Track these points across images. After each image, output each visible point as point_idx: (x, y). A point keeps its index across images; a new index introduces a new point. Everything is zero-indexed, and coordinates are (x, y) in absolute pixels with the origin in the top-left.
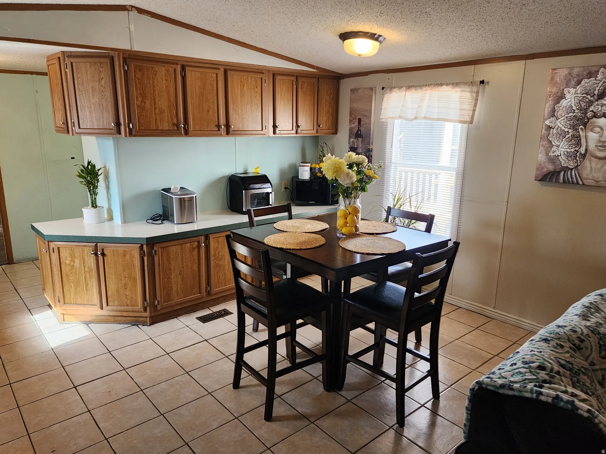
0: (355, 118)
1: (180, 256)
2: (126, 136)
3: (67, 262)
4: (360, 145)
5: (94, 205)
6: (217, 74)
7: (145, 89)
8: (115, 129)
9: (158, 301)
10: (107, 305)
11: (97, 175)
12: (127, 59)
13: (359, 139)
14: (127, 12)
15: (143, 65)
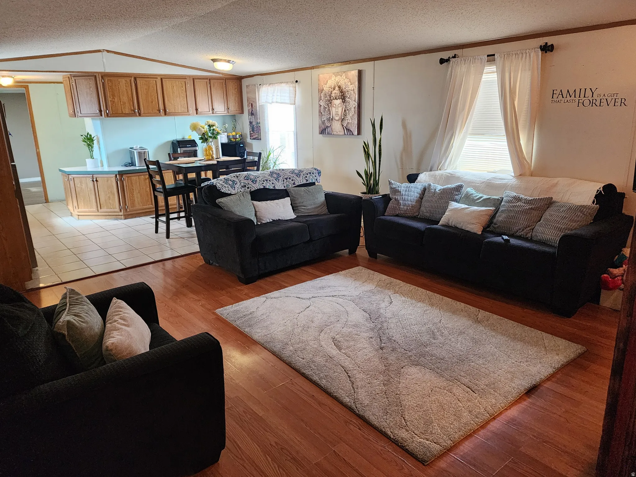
0: (250, 104)
1: (138, 182)
2: (105, 117)
3: (79, 186)
4: (254, 120)
5: (92, 157)
6: (156, 81)
7: (114, 92)
8: (99, 113)
9: (127, 207)
10: (101, 209)
11: (93, 140)
12: (103, 77)
13: (253, 116)
14: (101, 52)
15: (112, 79)
